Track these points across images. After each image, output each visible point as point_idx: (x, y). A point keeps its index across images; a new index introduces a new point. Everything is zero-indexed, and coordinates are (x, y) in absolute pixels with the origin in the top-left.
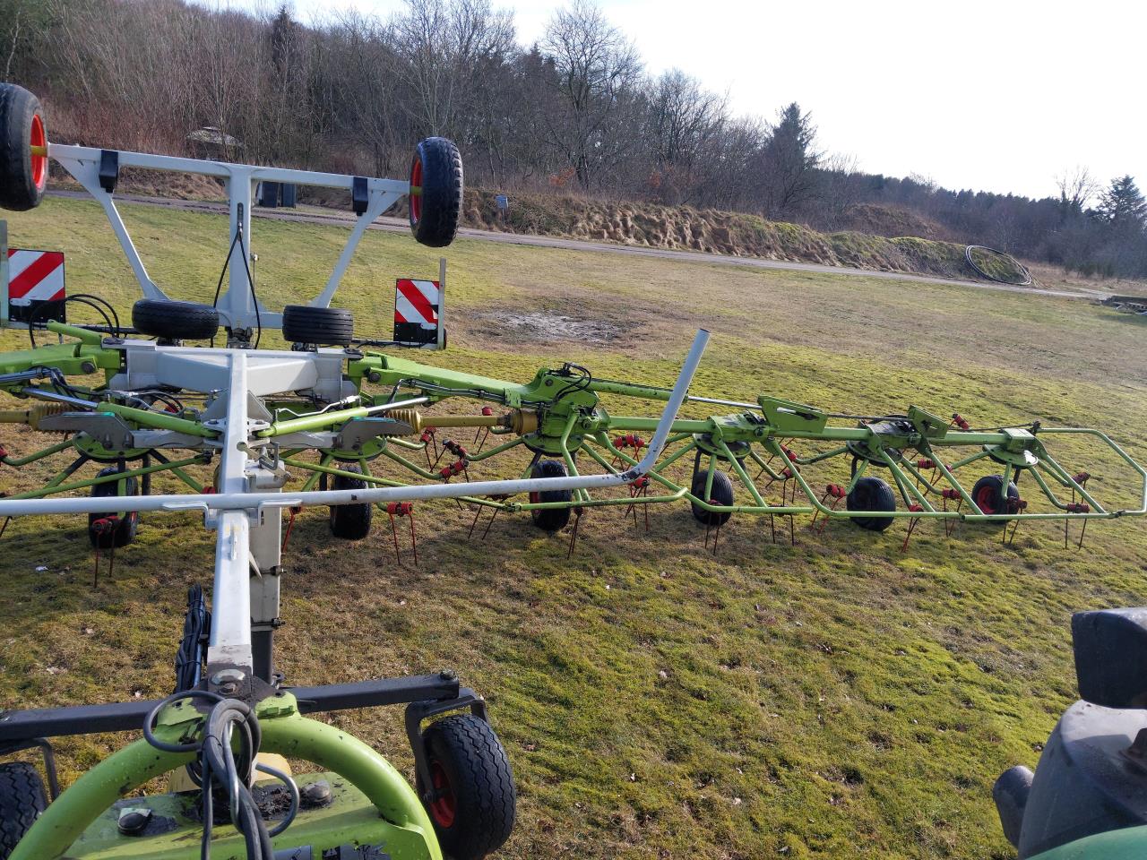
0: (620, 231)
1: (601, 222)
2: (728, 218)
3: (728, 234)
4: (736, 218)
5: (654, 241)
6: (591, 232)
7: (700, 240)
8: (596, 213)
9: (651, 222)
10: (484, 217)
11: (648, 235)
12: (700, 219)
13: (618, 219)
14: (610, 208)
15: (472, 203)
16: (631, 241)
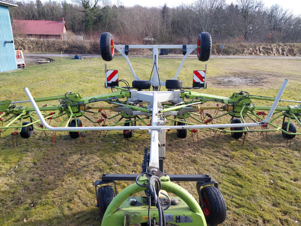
0: (258, 52)
1: (252, 50)
2: (294, 45)
3: (294, 50)
4: (297, 45)
5: (269, 54)
6: (249, 53)
7: (285, 53)
8: (250, 47)
9: (268, 48)
10: (217, 52)
11: (267, 53)
12: (284, 46)
13: (257, 48)
14: (255, 46)
15: (214, 49)
16: (262, 54)
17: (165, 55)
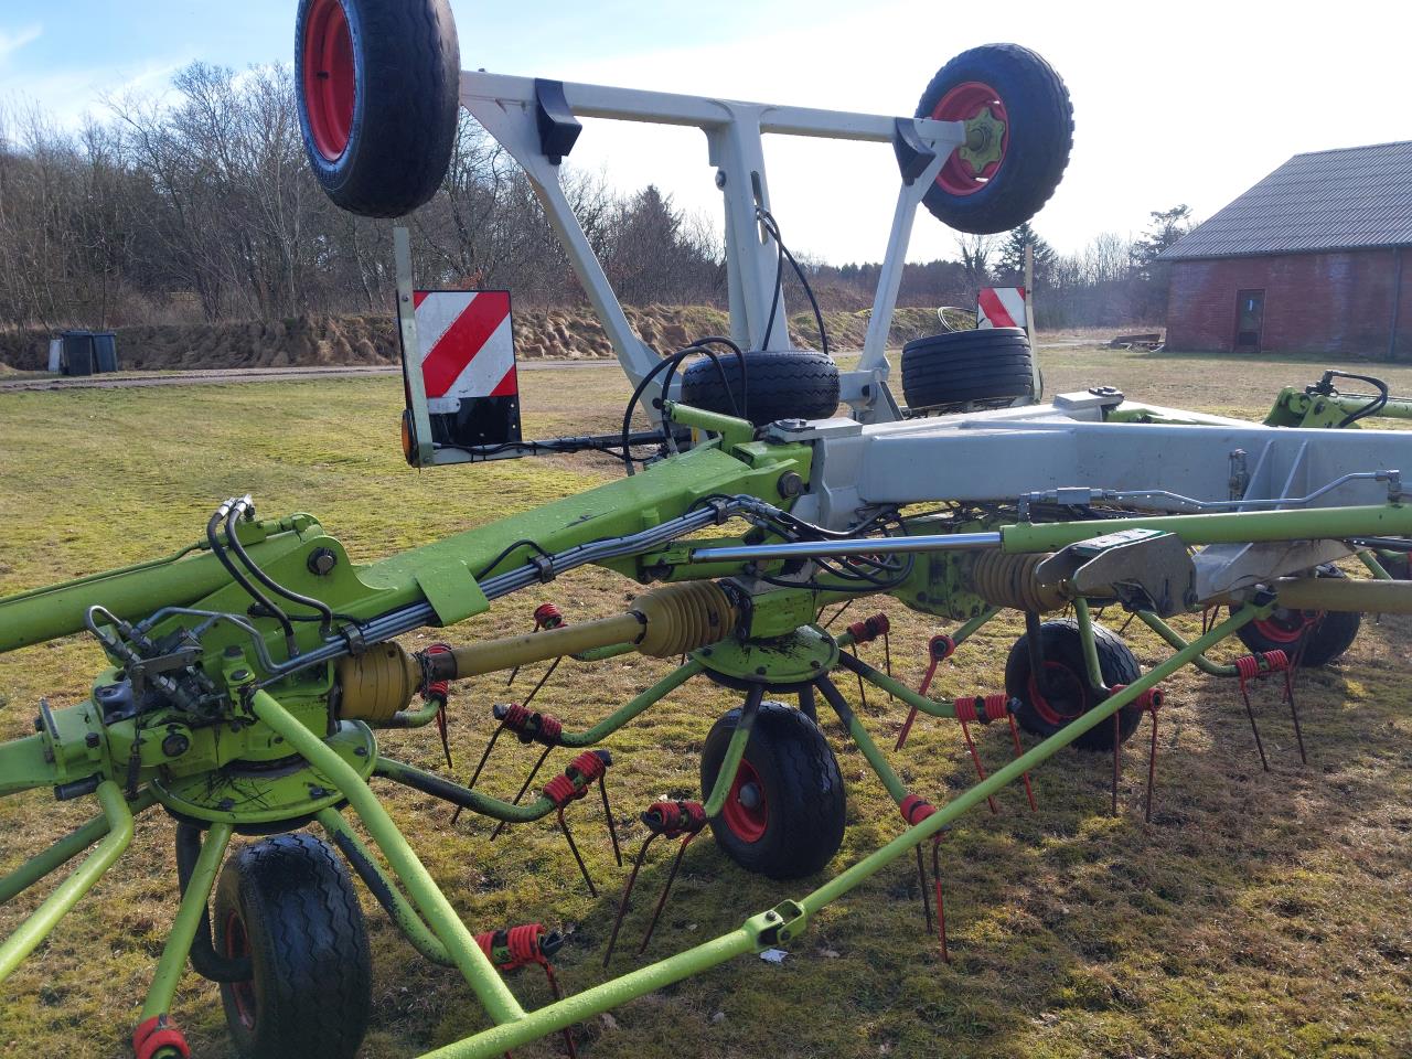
0: (557, 342)
1: (531, 336)
2: (677, 313)
3: (684, 332)
4: (686, 312)
5: (603, 351)
6: (523, 350)
7: (655, 343)
8: (521, 325)
9: (591, 327)
10: (378, 349)
11: (593, 344)
12: (646, 318)
13: (551, 329)
14: (537, 317)
15: (359, 335)
16: (576, 354)
17: (102, 376)
